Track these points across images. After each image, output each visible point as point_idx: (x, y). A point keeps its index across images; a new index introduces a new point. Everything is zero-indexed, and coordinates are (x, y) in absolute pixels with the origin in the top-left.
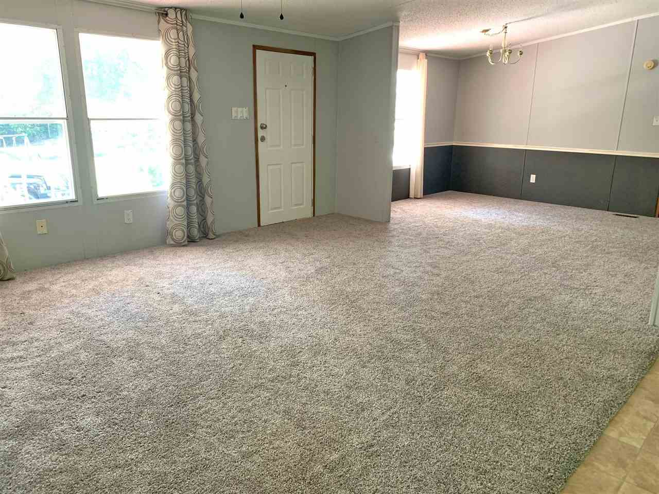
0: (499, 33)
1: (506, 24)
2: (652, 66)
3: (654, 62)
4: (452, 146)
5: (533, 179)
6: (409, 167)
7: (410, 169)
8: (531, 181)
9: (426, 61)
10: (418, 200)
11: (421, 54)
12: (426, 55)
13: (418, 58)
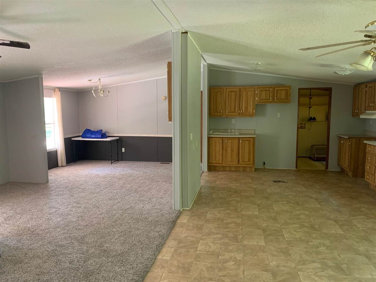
0: (97, 82)
1: (100, 78)
2: (165, 99)
3: (165, 97)
5: (123, 150)
7: (57, 150)
9: (59, 93)
10: (63, 167)
11: (56, 89)
12: (59, 90)
13: (55, 91)
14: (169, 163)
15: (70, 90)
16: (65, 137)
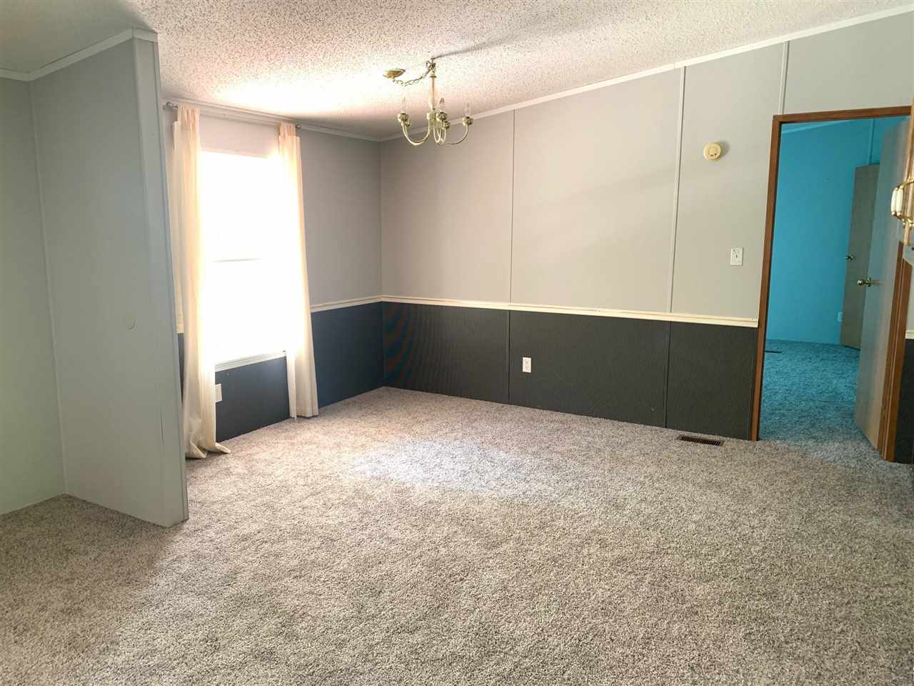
0: (421, 78)
1: (433, 59)
2: (718, 155)
3: (719, 145)
4: (381, 305)
5: (527, 365)
6: (282, 356)
7: (285, 357)
8: (525, 370)
9: (296, 140)
10: (307, 420)
11: (284, 127)
12: (296, 127)
13: (279, 134)
14: (716, 438)
15: (338, 133)
16: (313, 311)
